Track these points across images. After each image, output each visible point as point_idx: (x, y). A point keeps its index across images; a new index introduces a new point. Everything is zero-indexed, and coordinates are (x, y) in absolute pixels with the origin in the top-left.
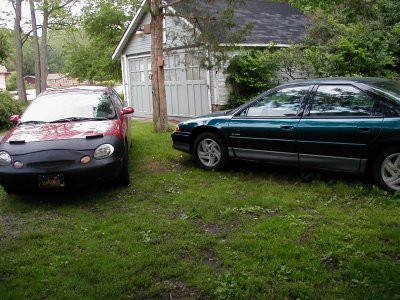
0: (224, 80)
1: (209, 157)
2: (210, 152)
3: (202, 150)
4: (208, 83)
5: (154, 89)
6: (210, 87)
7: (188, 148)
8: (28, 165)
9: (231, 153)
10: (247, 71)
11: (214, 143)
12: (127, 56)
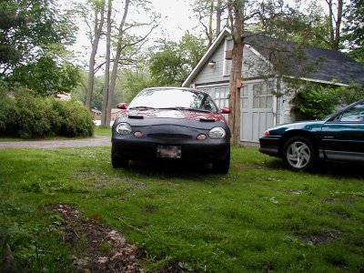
1: (298, 160)
2: (299, 154)
3: (291, 153)
6: (276, 115)
7: (277, 151)
8: (149, 135)
9: (321, 155)
11: (304, 146)
12: (196, 85)
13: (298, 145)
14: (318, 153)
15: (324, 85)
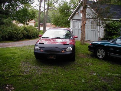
0: (103, 30)
1: (101, 55)
2: (101, 53)
3: (98, 52)
4: (98, 30)
5: (82, 31)
7: (94, 51)
8: (45, 51)
9: (109, 55)
10: (112, 28)
11: (103, 50)
12: (73, 20)
13: (101, 50)
14: (107, 53)
15: (117, 21)
